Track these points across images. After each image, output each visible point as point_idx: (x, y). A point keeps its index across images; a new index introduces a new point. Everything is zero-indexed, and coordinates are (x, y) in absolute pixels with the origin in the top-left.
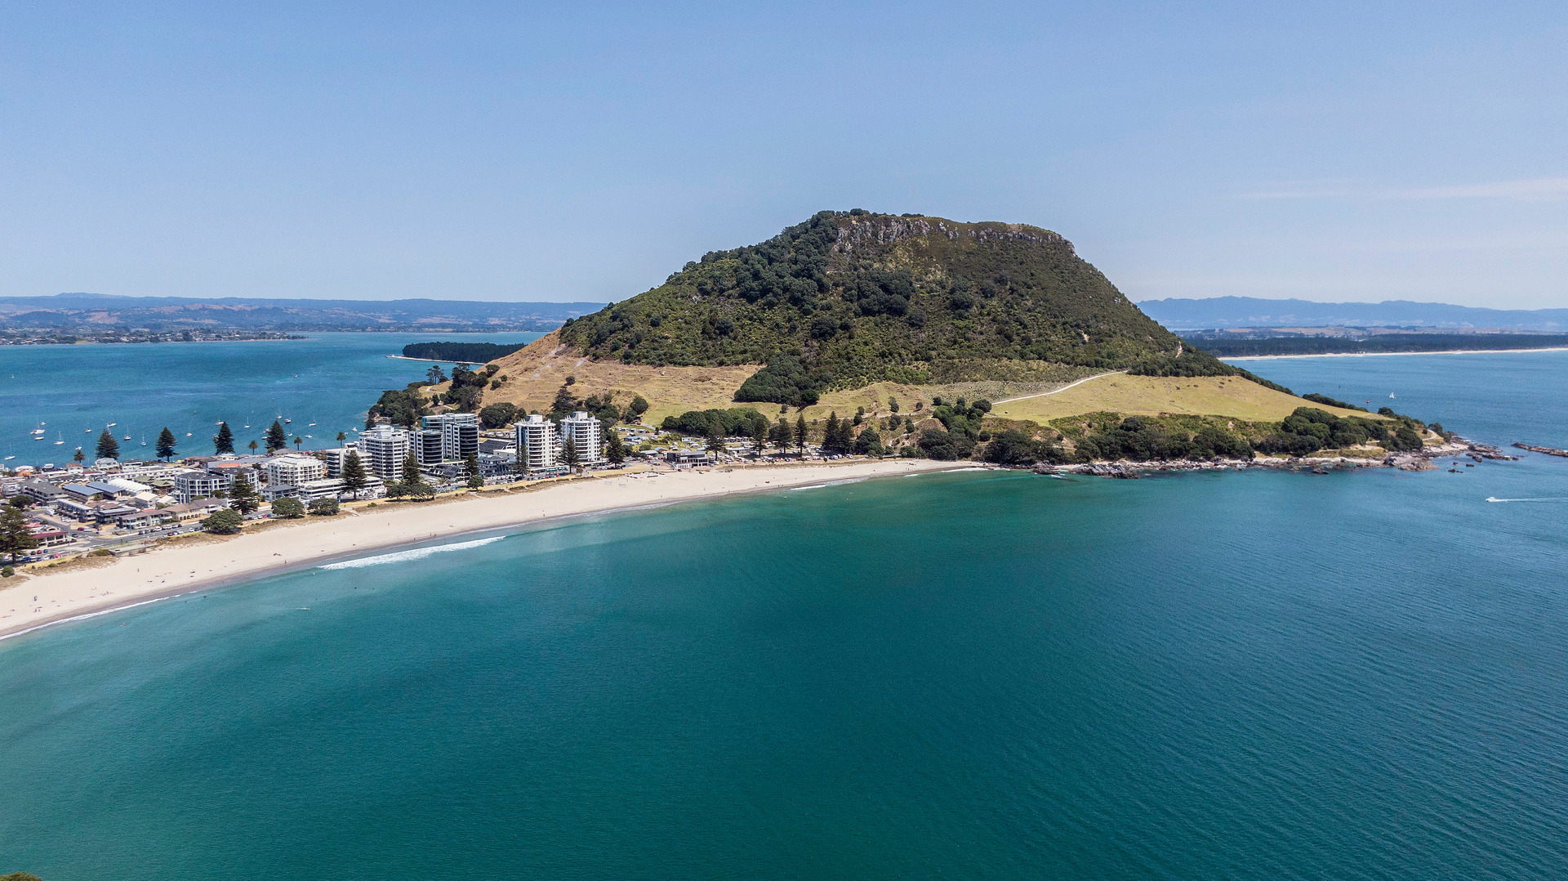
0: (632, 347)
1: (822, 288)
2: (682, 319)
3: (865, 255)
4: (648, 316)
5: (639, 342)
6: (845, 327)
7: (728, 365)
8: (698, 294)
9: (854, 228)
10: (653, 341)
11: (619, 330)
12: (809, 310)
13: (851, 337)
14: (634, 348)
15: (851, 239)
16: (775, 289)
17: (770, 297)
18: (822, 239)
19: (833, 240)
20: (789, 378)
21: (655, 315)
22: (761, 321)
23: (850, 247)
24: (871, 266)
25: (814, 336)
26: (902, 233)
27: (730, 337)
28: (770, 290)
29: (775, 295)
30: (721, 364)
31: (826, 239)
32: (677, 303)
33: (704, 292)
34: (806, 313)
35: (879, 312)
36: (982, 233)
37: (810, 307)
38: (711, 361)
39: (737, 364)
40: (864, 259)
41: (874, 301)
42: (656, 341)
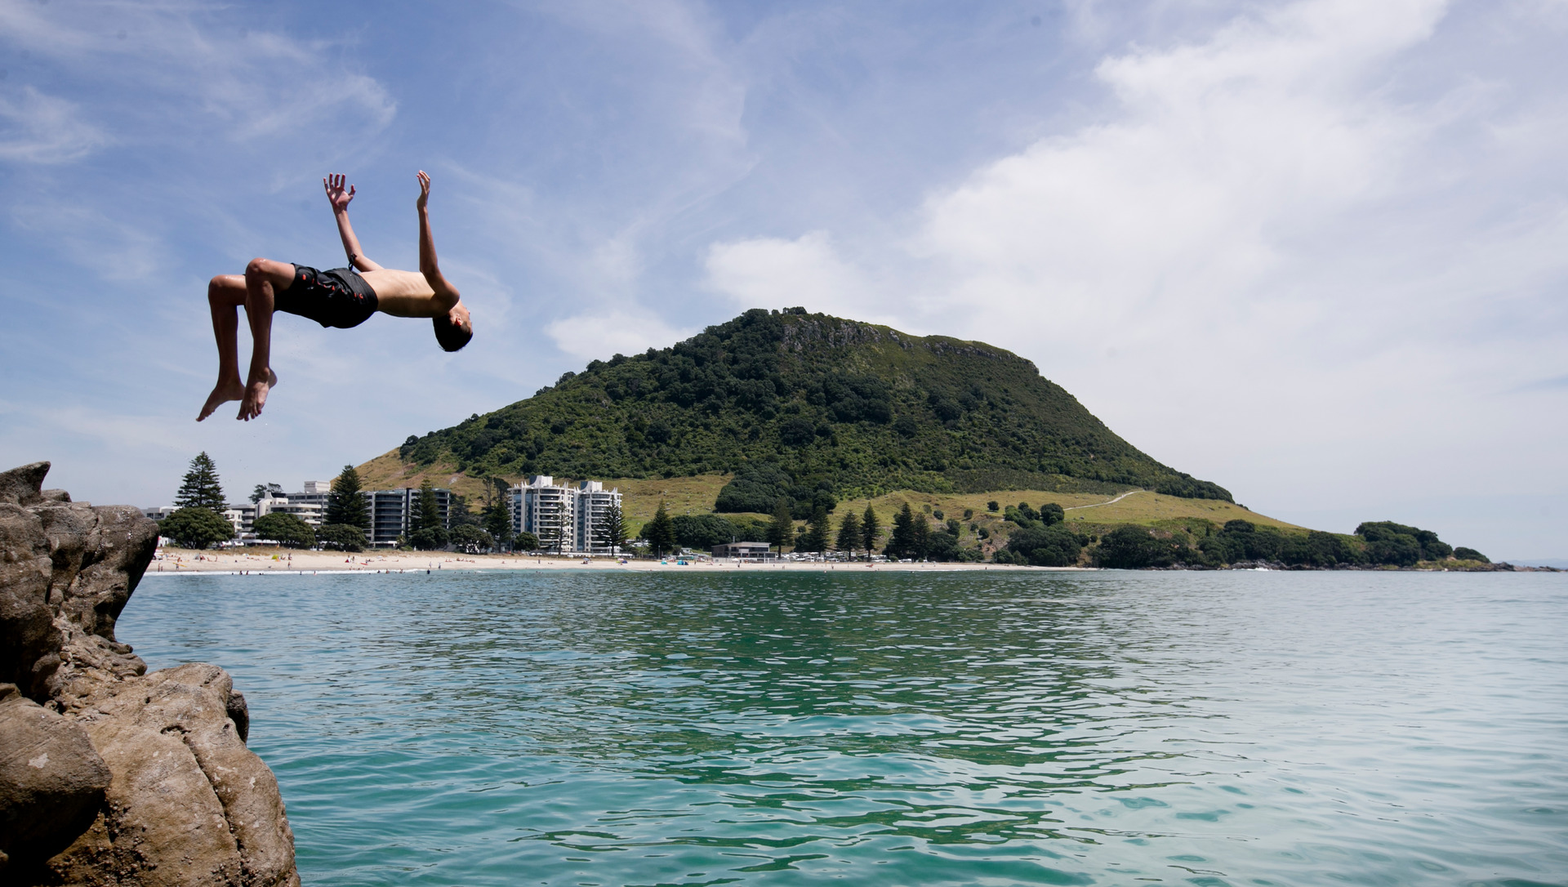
0: (531, 456)
1: (781, 390)
2: (593, 426)
3: (819, 358)
4: (546, 421)
5: (540, 451)
6: (824, 432)
7: (679, 476)
8: (608, 397)
9: (803, 326)
10: (560, 451)
11: (505, 438)
12: (772, 413)
13: (834, 444)
14: (534, 458)
15: (800, 338)
16: (717, 389)
17: (712, 398)
18: (764, 336)
19: (778, 338)
20: (777, 487)
21: (555, 419)
22: (707, 427)
23: (800, 347)
24: (829, 370)
25: (787, 442)
26: (854, 338)
27: (668, 445)
28: (712, 392)
29: (719, 397)
30: (668, 475)
31: (769, 337)
32: (582, 407)
33: (615, 397)
34: (770, 416)
35: (858, 419)
36: (937, 346)
37: (771, 409)
38: (650, 472)
39: (692, 474)
40: (818, 361)
41: (851, 404)
42: (565, 450)
